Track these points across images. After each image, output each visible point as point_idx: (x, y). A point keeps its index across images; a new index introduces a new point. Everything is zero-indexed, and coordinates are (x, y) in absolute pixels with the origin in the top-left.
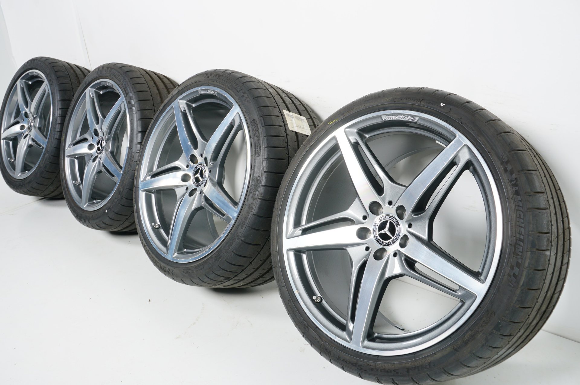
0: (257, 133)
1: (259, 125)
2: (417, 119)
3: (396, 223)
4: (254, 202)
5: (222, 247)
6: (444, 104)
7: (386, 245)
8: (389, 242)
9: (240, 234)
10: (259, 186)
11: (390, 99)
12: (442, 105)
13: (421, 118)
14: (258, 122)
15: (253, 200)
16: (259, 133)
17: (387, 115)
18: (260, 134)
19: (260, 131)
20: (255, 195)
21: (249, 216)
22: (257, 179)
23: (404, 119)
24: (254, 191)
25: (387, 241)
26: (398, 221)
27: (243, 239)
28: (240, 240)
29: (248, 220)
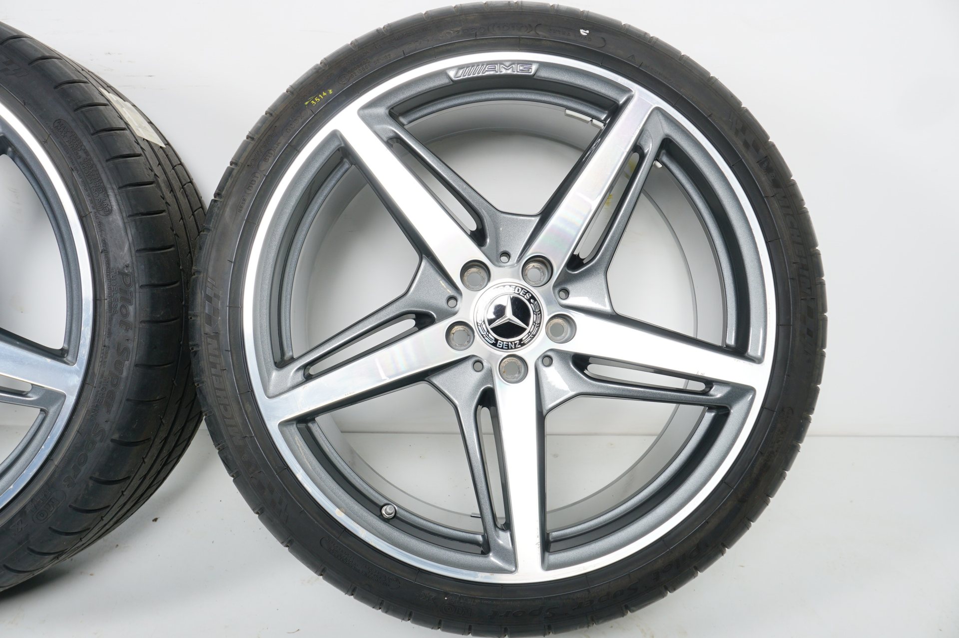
0: (81, 153)
1: (79, 133)
2: (534, 68)
3: (525, 297)
4: (130, 334)
5: (56, 476)
6: (588, 32)
7: (515, 348)
8: (521, 340)
9: (106, 427)
10: (132, 289)
11: (458, 31)
12: (583, 32)
13: (543, 65)
14: (73, 125)
15: (127, 330)
16: (86, 153)
17: (460, 67)
18: (92, 155)
19: (88, 148)
20: (126, 315)
21: (125, 374)
22: (122, 273)
23: (504, 72)
24: (123, 306)
25: (516, 339)
26: (528, 292)
27: (116, 436)
28: (109, 441)
29: (122, 387)
